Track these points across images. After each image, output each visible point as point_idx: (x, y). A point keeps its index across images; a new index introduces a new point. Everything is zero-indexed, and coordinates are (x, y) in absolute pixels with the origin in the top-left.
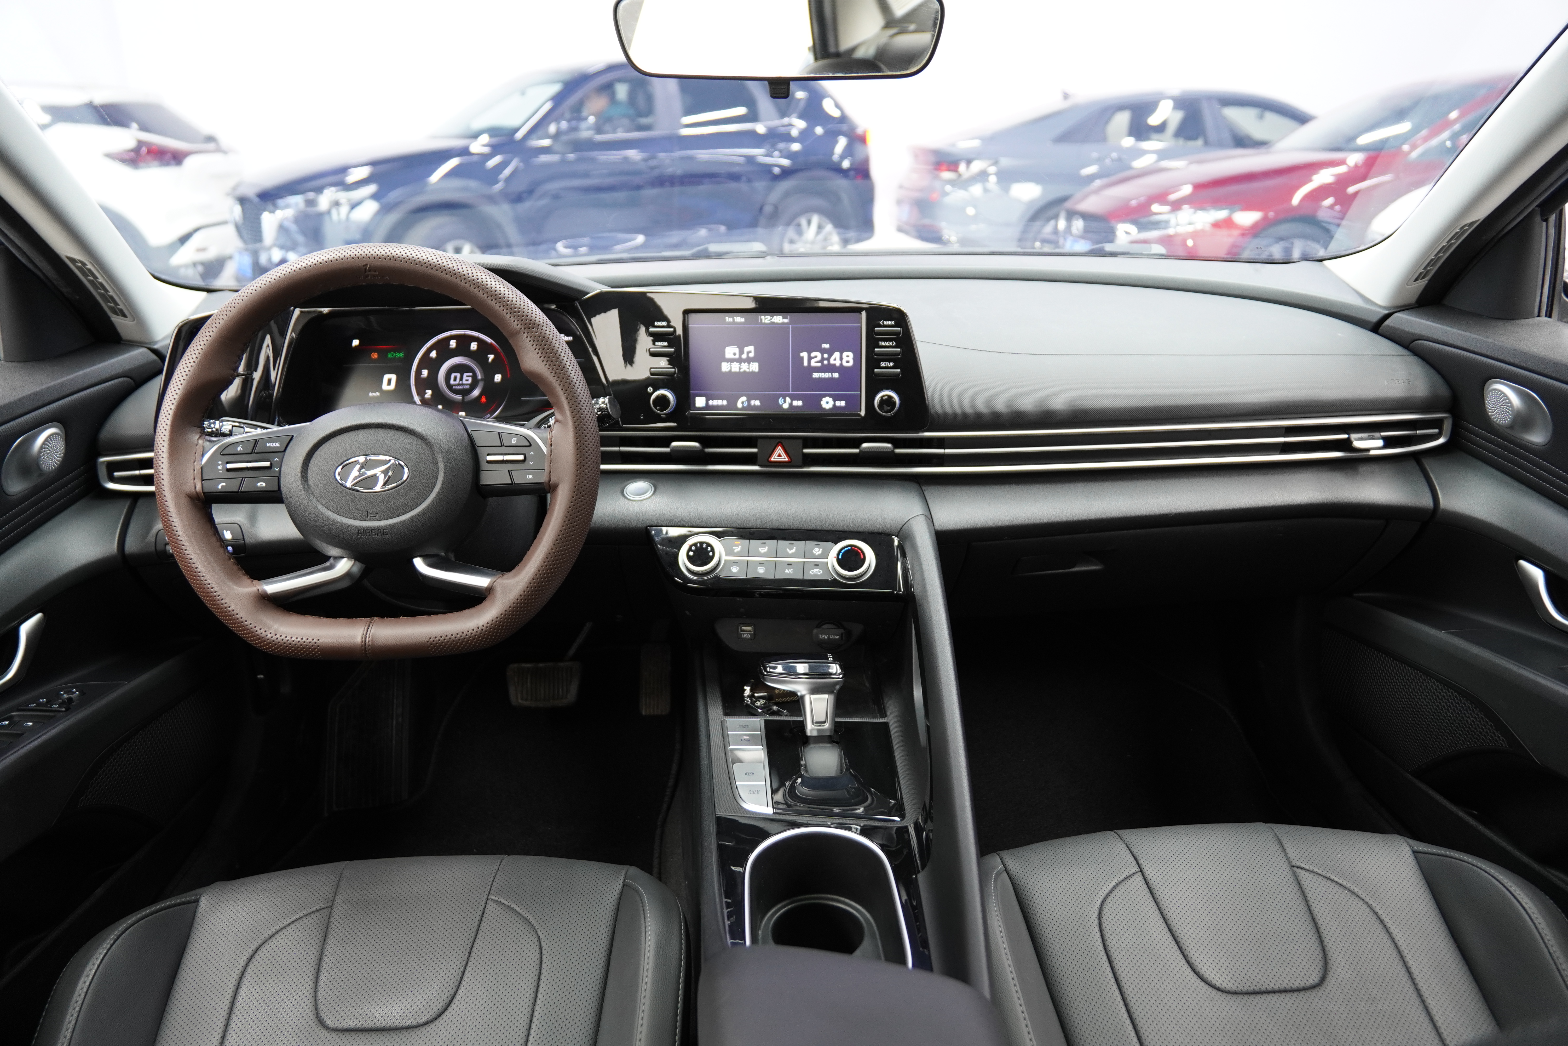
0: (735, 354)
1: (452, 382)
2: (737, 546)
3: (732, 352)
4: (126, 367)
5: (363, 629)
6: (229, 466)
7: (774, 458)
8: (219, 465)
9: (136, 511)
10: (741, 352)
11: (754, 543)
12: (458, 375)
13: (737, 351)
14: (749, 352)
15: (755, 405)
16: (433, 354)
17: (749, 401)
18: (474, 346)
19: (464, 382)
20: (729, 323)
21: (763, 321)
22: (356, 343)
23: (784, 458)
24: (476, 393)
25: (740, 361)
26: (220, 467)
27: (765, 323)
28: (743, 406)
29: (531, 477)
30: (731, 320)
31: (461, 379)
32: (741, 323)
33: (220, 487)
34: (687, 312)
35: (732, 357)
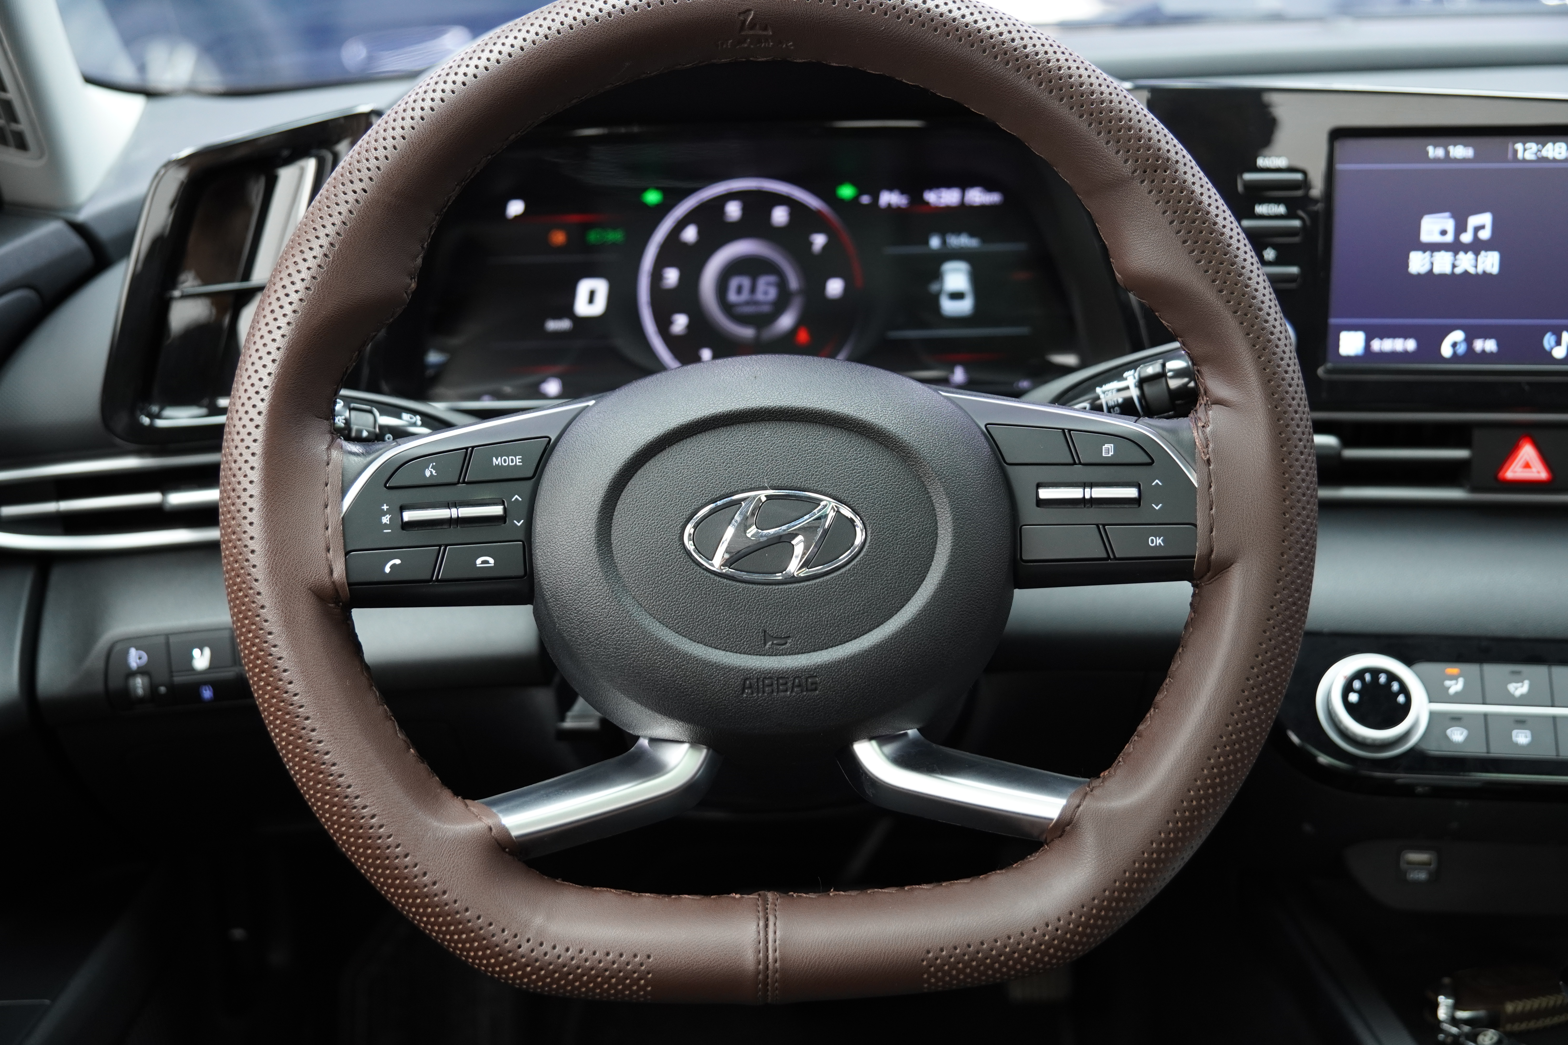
0: (1444, 233)
1: (732, 297)
2: (1454, 678)
3: (1438, 228)
4: (29, 264)
5: (754, 927)
6: (408, 516)
7: (1515, 471)
8: (384, 514)
9: (52, 597)
10: (1461, 228)
11: (1494, 671)
12: (746, 282)
13: (1449, 224)
14: (1477, 229)
15: (1483, 352)
16: (690, 234)
17: (1469, 341)
18: (780, 215)
19: (760, 296)
20: (1437, 160)
21: (1520, 155)
22: (515, 208)
23: (1539, 472)
24: (786, 321)
25: (1456, 247)
26: (386, 520)
27: (1524, 161)
28: (1455, 353)
29: (1159, 541)
30: (1440, 152)
31: (753, 290)
32: (1464, 160)
33: (387, 569)
34: (1338, 134)
35: (1437, 238)
